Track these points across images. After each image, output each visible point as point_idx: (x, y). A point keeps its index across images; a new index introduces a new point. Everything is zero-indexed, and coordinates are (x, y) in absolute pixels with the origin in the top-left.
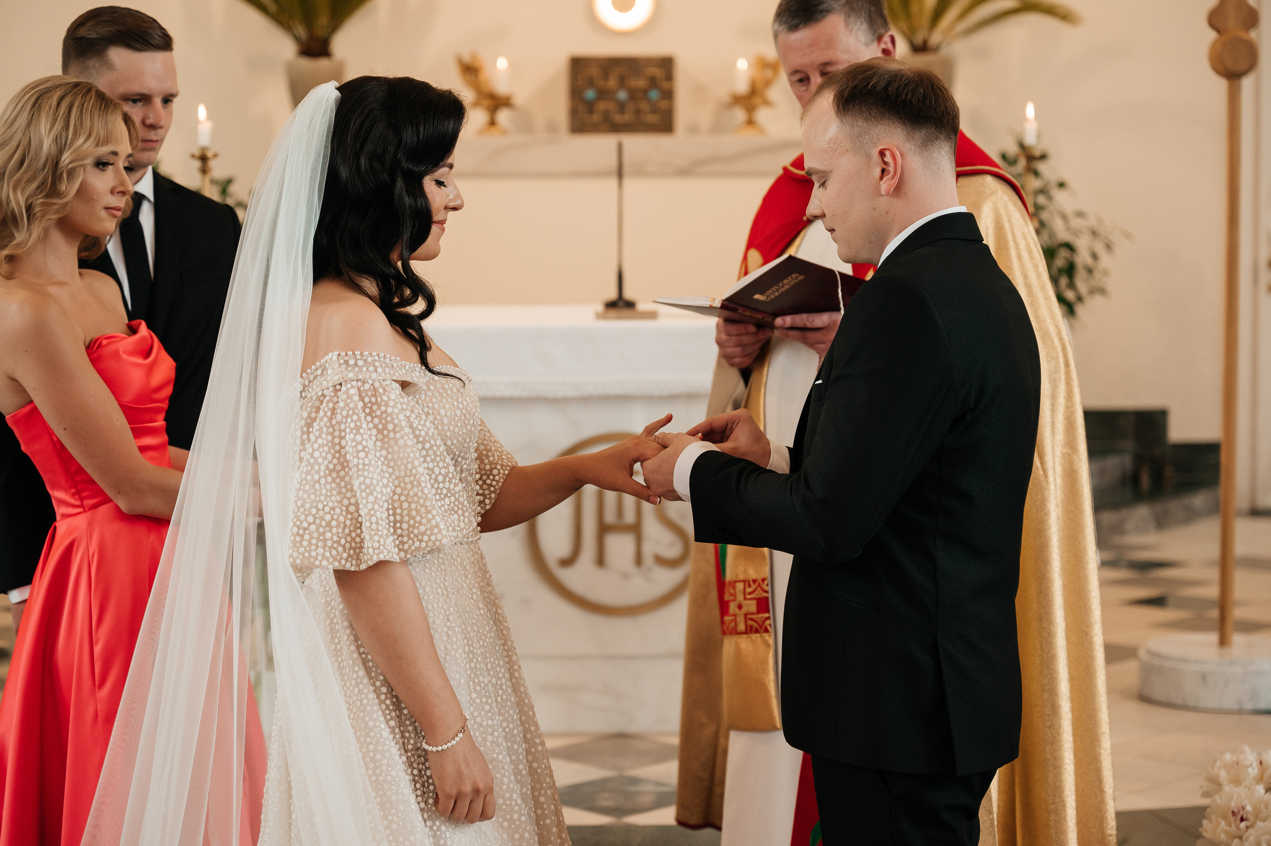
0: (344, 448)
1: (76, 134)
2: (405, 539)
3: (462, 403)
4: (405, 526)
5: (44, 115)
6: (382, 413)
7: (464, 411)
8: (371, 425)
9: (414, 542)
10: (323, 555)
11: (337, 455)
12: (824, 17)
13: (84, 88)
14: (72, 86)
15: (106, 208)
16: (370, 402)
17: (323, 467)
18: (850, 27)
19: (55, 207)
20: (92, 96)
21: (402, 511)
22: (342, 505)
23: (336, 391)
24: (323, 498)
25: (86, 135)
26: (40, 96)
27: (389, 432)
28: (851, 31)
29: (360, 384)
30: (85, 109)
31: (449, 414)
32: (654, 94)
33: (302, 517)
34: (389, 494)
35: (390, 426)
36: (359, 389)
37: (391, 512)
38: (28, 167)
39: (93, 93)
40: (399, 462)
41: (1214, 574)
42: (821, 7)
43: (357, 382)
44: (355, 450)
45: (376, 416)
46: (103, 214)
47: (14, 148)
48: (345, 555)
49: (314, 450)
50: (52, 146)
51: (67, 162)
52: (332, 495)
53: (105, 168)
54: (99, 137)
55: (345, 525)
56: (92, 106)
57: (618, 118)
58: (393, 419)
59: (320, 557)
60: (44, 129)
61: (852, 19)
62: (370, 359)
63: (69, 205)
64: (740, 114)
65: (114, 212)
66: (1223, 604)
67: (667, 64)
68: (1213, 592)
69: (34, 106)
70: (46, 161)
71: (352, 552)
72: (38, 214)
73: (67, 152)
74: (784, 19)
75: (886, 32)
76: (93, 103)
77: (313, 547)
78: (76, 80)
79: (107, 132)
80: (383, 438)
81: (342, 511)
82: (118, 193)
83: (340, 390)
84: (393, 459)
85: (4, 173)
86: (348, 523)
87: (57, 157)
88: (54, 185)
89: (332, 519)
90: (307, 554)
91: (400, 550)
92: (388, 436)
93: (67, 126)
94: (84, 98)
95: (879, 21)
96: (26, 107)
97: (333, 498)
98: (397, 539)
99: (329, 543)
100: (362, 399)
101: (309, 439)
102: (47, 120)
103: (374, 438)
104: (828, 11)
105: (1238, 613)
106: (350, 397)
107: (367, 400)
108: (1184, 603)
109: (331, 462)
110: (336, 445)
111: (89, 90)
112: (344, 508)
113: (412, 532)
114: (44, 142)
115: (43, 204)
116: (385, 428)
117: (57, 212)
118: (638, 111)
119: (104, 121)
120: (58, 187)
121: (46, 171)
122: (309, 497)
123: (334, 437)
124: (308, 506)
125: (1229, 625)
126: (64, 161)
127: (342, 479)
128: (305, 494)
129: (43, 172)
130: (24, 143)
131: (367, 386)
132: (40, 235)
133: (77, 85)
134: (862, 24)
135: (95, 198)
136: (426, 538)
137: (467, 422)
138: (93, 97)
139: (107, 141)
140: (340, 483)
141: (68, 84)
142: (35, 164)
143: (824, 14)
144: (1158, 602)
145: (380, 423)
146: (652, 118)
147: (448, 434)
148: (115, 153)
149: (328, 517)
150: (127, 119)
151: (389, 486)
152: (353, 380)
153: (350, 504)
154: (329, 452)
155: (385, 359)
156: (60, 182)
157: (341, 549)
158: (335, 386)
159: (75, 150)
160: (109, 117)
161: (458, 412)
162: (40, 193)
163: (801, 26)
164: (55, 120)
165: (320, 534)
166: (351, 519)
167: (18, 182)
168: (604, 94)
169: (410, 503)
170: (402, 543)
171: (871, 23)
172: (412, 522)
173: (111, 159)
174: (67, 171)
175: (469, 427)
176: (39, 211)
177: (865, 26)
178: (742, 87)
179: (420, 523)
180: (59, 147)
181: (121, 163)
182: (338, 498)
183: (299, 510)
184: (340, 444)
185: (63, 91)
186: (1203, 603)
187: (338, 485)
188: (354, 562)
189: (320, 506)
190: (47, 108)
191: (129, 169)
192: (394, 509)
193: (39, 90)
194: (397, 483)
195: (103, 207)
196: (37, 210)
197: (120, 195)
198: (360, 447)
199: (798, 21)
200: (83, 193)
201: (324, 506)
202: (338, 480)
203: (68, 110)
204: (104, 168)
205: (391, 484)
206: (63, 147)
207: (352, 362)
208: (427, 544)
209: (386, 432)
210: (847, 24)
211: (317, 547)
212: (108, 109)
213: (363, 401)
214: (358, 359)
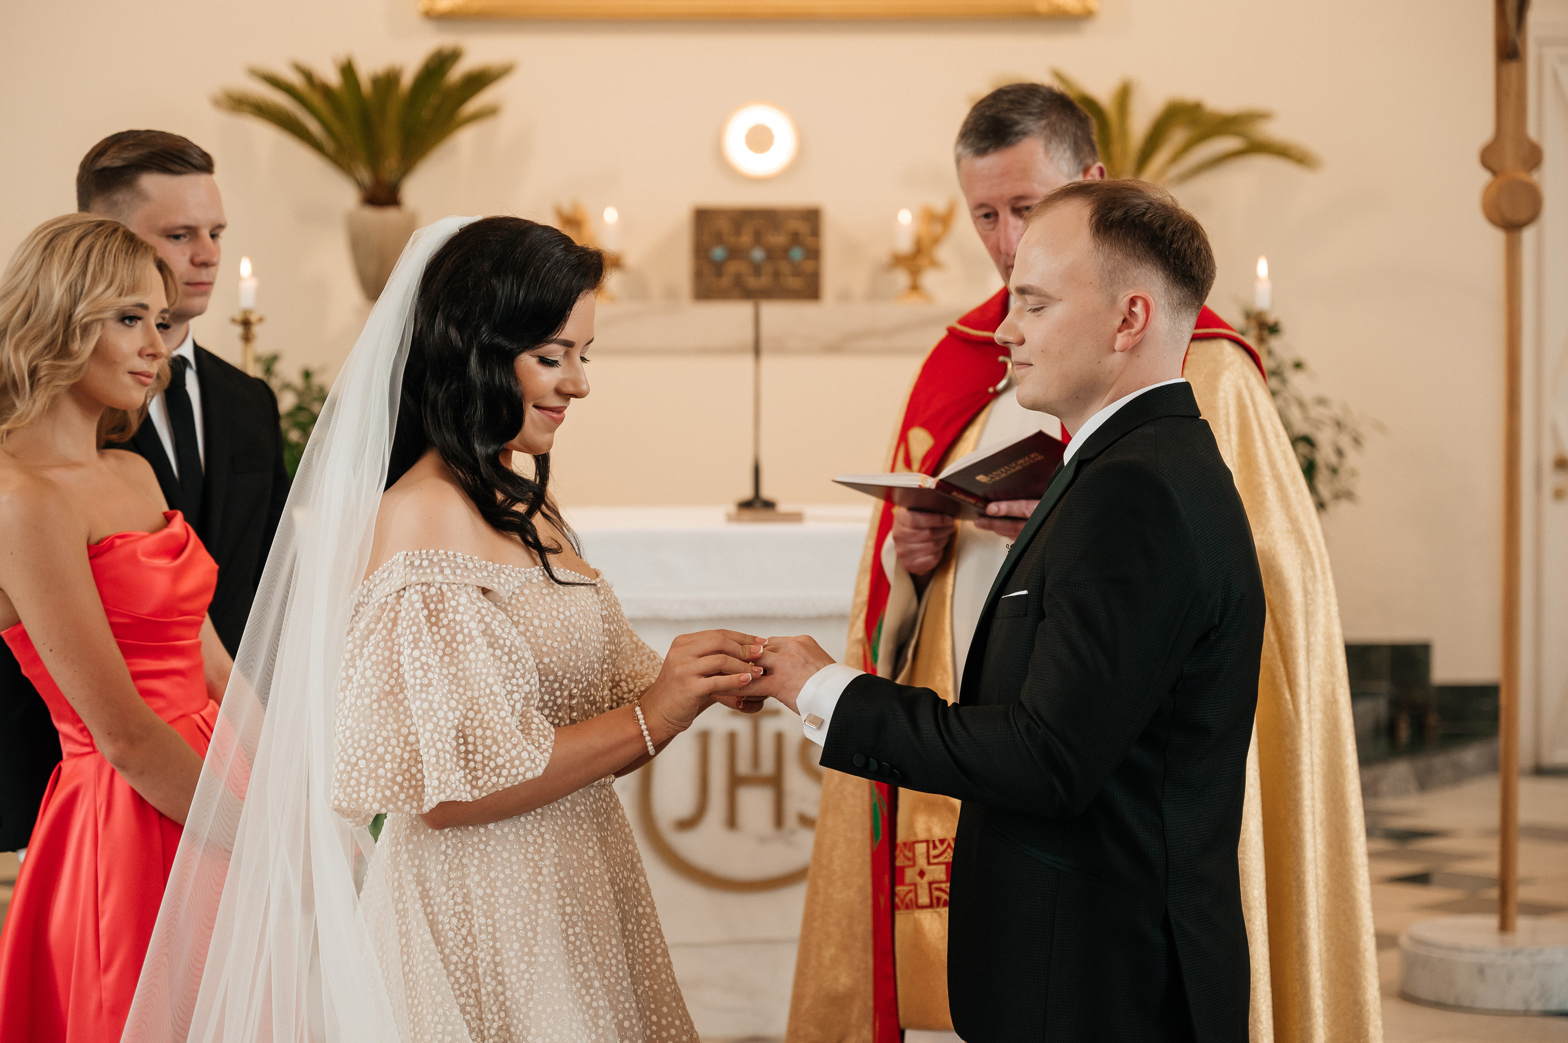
0: (402, 665)
1: (94, 282)
2: (480, 773)
3: (563, 613)
4: (479, 757)
5: (56, 261)
6: (450, 621)
7: (566, 623)
8: (437, 637)
9: (490, 777)
10: (374, 797)
11: (395, 675)
12: (1019, 140)
13: (108, 227)
14: (94, 225)
15: (132, 373)
16: (436, 609)
17: (376, 689)
18: (1051, 155)
19: (66, 371)
20: (117, 237)
21: (475, 740)
22: (400, 735)
23: (399, 597)
24: (374, 726)
25: (107, 281)
26: (54, 237)
27: (458, 644)
28: (1052, 159)
29: (425, 588)
30: (107, 253)
31: (545, 624)
32: (797, 254)
33: (350, 751)
34: (459, 719)
35: (459, 637)
36: (423, 594)
37: (461, 741)
38: (36, 321)
39: (120, 233)
40: (471, 681)
41: (1493, 846)
42: (1017, 128)
43: (422, 586)
44: (412, 667)
45: (444, 626)
46: (128, 379)
47: (19, 299)
48: (402, 796)
49: (365, 669)
50: (65, 297)
51: (81, 315)
52: (387, 723)
53: (133, 324)
54: (124, 286)
55: (402, 759)
56: (117, 247)
57: (752, 282)
58: (462, 629)
59: (370, 799)
60: (55, 277)
61: (1054, 145)
62: (435, 559)
63: (84, 370)
64: (902, 279)
65: (143, 379)
66: (1505, 882)
67: (812, 217)
68: (1491, 867)
69: (45, 248)
70: (57, 315)
71: (411, 792)
72: (43, 380)
73: (82, 303)
74: (970, 141)
75: (1094, 162)
76: (118, 245)
77: (363, 787)
78: (100, 218)
79: (134, 281)
80: (453, 652)
81: (399, 742)
82: (148, 355)
83: (403, 596)
84: (464, 677)
85: (6, 330)
86: (406, 756)
87: (70, 309)
88: (66, 343)
89: (386, 752)
90: (355, 796)
91: (473, 787)
92: (457, 650)
93: (84, 273)
94: (108, 239)
95: (1086, 148)
96: (36, 250)
97: (389, 727)
98: (470, 773)
99: (382, 782)
100: (427, 606)
101: (361, 654)
102: (60, 264)
103: (440, 653)
104: (1025, 134)
105: (1523, 893)
106: (412, 604)
107: (432, 606)
108: (1453, 881)
109: (387, 683)
110: (394, 662)
111: (115, 230)
112: (402, 739)
113: (488, 765)
114: (54, 291)
115: (52, 367)
116: (454, 639)
117: (68, 377)
118: (777, 274)
119: (131, 266)
120: (71, 347)
121: (56, 327)
122: (358, 726)
123: (392, 653)
124: (357, 737)
125: (1512, 908)
126: (79, 314)
127: (401, 703)
128: (354, 723)
129: (52, 328)
130: (31, 293)
131: (433, 590)
132: (45, 404)
133: (100, 224)
134: (1065, 151)
135: (118, 360)
136: (505, 772)
137: (570, 636)
138: (119, 239)
139: (133, 289)
140: (398, 708)
141: (90, 222)
142: (44, 318)
143: (1020, 137)
144: (1420, 879)
145: (448, 633)
146: (794, 283)
147: (545, 649)
148: (144, 307)
149: (380, 750)
150: (162, 267)
151: (458, 710)
152: (418, 584)
153: (410, 733)
154: (385, 671)
155: (456, 557)
156: (73, 341)
157: (396, 788)
158: (399, 592)
159: (94, 300)
160: (137, 262)
161: (558, 624)
162: (49, 352)
163: (991, 150)
164: (70, 265)
165: (371, 771)
166: (410, 752)
167: (21, 340)
168: (735, 253)
169: (484, 730)
170: (477, 778)
171: (1077, 151)
172: (487, 753)
173: (139, 312)
174: (81, 327)
175: (574, 643)
176: (45, 375)
177: (1068, 154)
178: (905, 244)
179: (497, 754)
180: (73, 297)
181: (153, 319)
182: (395, 726)
183: (347, 742)
184: (398, 661)
185: (82, 230)
186: (1479, 881)
187: (396, 710)
188: (415, 804)
189: (371, 736)
190: (62, 250)
191: (163, 327)
192: (464, 737)
193: (54, 230)
194: (469, 706)
195: (127, 371)
196: (42, 374)
197: (150, 358)
198: (417, 664)
199: (987, 144)
200: (101, 353)
201: (376, 736)
202: (395, 705)
203: (86, 253)
204: (131, 323)
205: (461, 707)
206: (77, 299)
207: (417, 563)
208: (507, 780)
209: (454, 645)
210: (1047, 152)
211: (367, 786)
212: (137, 251)
213: (428, 609)
214: (424, 559)
